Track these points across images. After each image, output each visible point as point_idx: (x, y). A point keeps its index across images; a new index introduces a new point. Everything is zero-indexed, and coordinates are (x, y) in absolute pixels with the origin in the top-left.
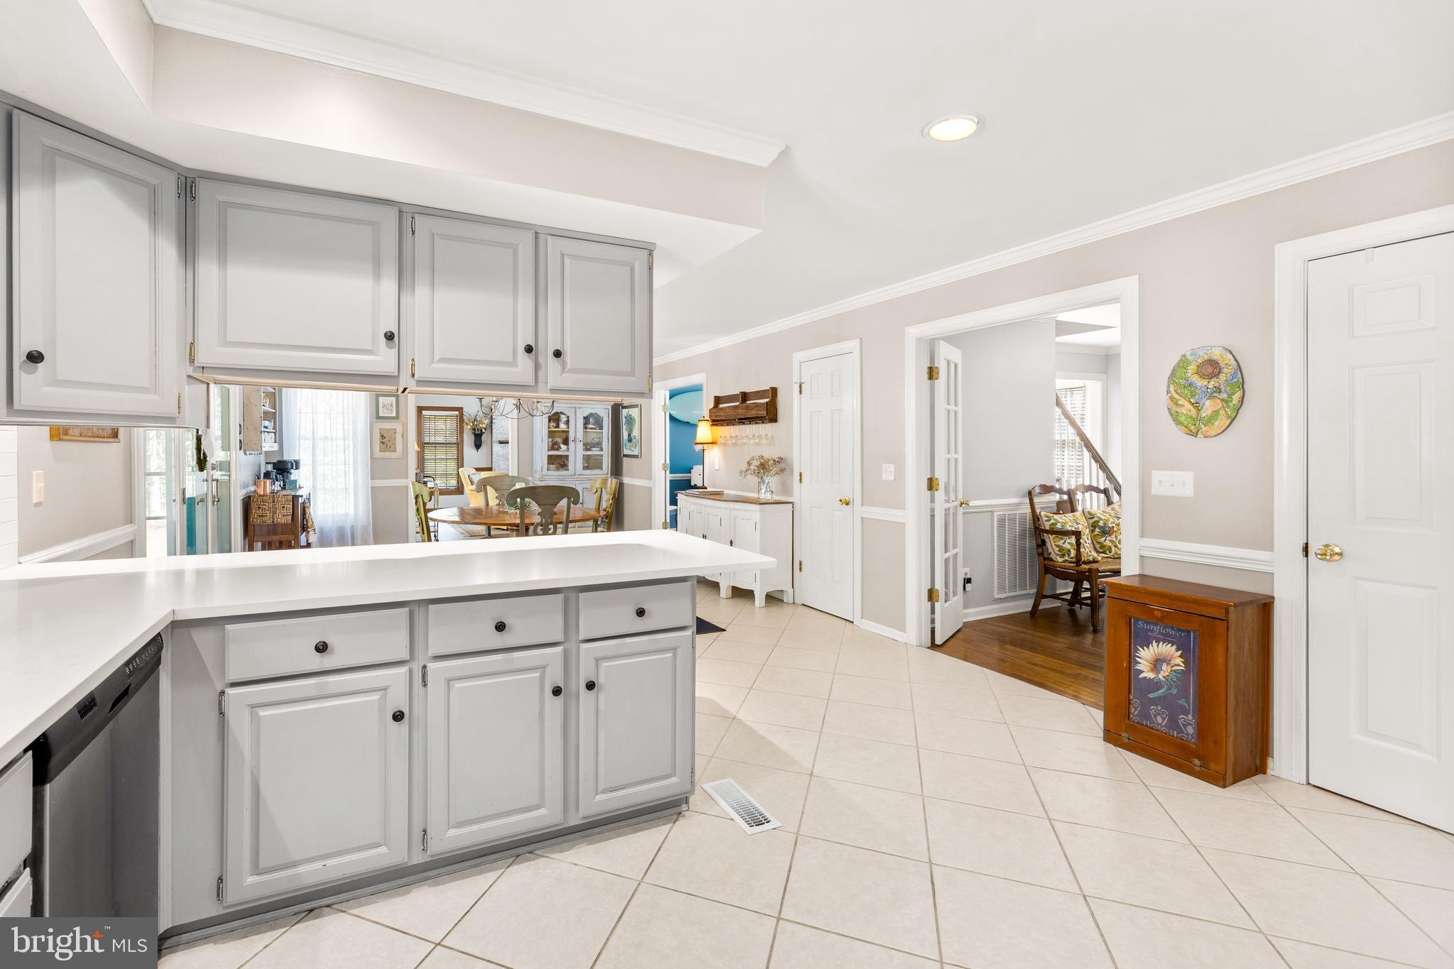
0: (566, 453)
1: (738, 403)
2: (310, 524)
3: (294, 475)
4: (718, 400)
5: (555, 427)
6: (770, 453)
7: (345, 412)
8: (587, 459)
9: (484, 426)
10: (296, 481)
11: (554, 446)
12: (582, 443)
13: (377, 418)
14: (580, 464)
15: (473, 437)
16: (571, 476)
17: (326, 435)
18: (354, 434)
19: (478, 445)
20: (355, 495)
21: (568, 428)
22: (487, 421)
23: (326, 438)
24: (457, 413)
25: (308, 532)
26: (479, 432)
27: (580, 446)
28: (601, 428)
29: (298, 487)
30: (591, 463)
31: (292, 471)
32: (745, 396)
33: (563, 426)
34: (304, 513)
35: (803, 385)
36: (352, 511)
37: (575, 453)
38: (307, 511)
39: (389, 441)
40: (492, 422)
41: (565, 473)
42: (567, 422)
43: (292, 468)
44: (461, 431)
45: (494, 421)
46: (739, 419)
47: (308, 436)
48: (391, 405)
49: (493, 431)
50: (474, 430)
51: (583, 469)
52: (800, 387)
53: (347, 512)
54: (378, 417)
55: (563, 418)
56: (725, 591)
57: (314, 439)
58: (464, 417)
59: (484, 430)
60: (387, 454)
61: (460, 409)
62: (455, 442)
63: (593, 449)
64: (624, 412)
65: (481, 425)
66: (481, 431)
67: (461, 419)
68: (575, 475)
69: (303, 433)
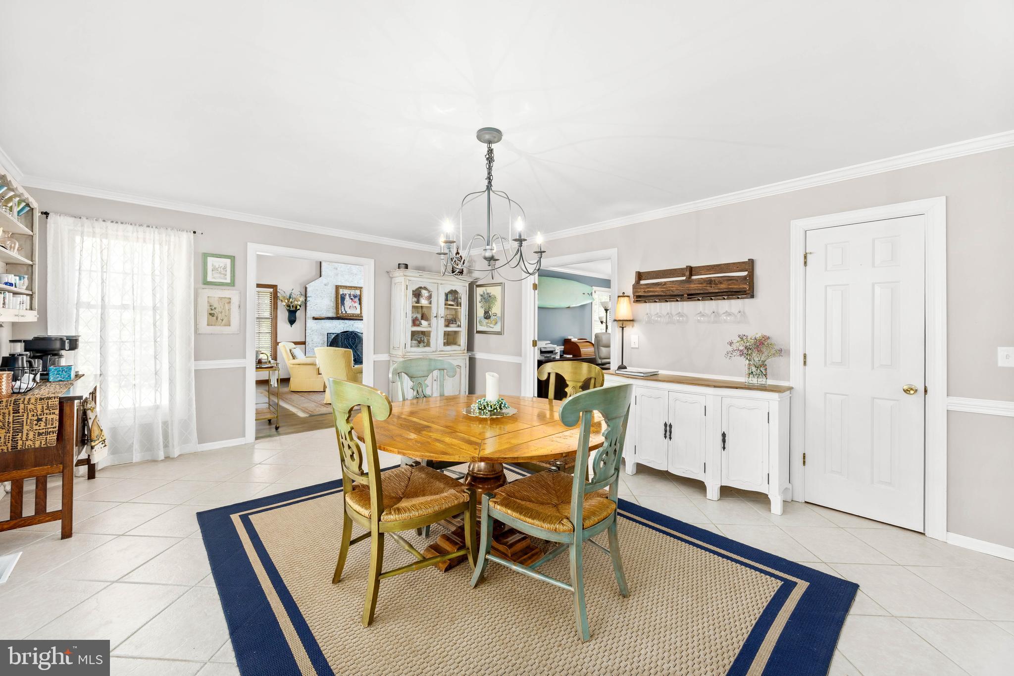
0: (429, 329)
1: (684, 278)
2: (95, 433)
3: (67, 358)
4: (640, 276)
5: (416, 303)
6: (754, 332)
7: (157, 272)
8: (446, 334)
9: (299, 303)
10: (69, 368)
11: (415, 322)
12: (443, 320)
13: (204, 284)
14: (441, 340)
15: (287, 314)
16: (433, 352)
17: (124, 303)
18: (171, 302)
19: (292, 321)
20: (172, 381)
21: (430, 303)
22: (302, 299)
23: (124, 307)
24: (271, 290)
25: (92, 448)
26: (294, 309)
27: (442, 322)
28: (459, 304)
29: (73, 375)
30: (450, 339)
31: (63, 352)
32: (691, 270)
33: (424, 302)
34: (84, 419)
35: (809, 256)
36: (165, 402)
37: (437, 329)
38: (90, 415)
39: (221, 312)
40: (306, 300)
41: (427, 349)
42: (430, 297)
43: (63, 349)
44: (275, 307)
45: (308, 299)
46: (688, 295)
47: (93, 303)
48: (225, 268)
49: (308, 308)
50: (289, 306)
51: (444, 345)
52: (805, 257)
53: (158, 403)
54: (206, 283)
55: (425, 293)
56: (713, 491)
57: (103, 307)
58: (279, 294)
59: (298, 307)
60: (217, 329)
61: (274, 287)
62: (269, 317)
63: (451, 325)
64: (480, 291)
65: (296, 303)
66: (296, 307)
67: (275, 297)
68: (436, 351)
69: (84, 298)
